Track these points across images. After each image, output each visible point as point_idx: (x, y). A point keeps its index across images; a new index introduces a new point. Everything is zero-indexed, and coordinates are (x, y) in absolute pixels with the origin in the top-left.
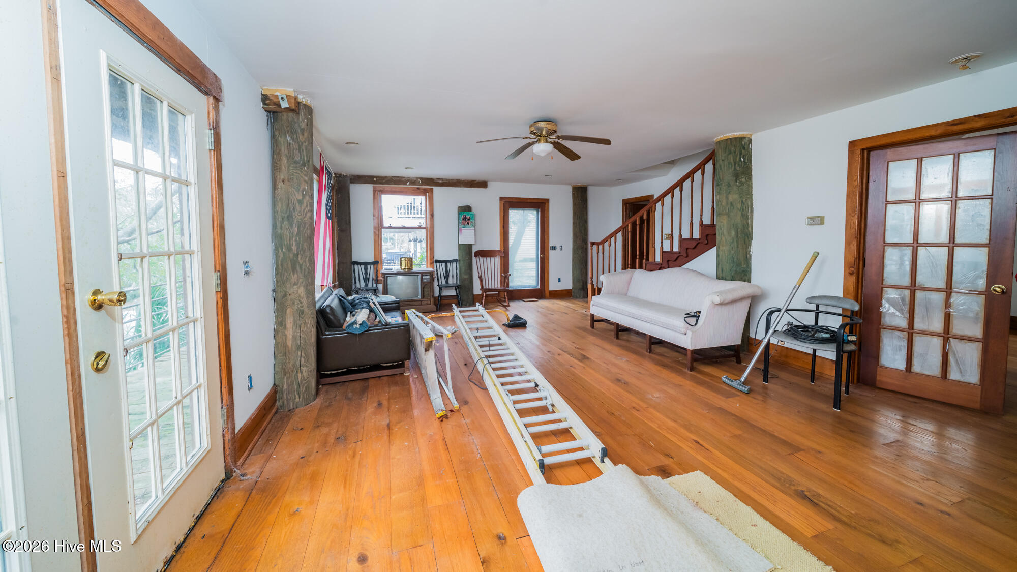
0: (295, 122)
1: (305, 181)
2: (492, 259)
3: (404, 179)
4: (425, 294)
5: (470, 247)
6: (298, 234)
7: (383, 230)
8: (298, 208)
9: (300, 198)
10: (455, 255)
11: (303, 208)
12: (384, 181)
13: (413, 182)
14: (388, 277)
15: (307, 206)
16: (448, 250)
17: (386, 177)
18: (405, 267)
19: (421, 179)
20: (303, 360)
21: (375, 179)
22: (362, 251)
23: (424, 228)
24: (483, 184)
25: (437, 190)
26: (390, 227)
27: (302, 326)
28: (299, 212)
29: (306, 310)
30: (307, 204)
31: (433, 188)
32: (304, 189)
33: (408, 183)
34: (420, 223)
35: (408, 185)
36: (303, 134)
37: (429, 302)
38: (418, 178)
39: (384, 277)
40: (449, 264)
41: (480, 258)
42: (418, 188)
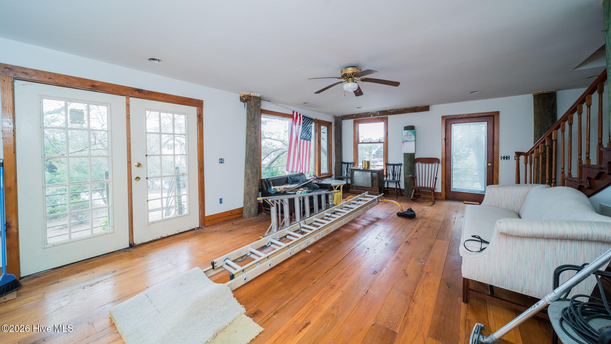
0: (250, 104)
1: (252, 127)
2: (430, 165)
3: (369, 113)
4: (374, 185)
5: (412, 155)
6: (249, 148)
7: (359, 145)
8: (249, 138)
9: (250, 134)
10: (401, 160)
11: (251, 138)
12: (358, 116)
13: (374, 114)
14: (354, 171)
15: (252, 137)
16: (397, 158)
17: (359, 114)
18: (365, 166)
19: (380, 112)
20: (248, 199)
21: (354, 116)
22: (348, 157)
23: (382, 142)
24: (426, 108)
25: (390, 117)
26: (363, 143)
27: (249, 185)
28: (250, 140)
29: (250, 179)
30: (253, 136)
31: (387, 117)
32: (252, 130)
33: (372, 116)
34: (380, 139)
35: (372, 117)
36: (252, 108)
37: (376, 190)
38: (377, 112)
39: (351, 171)
40: (396, 167)
41: (419, 163)
42: (378, 118)
